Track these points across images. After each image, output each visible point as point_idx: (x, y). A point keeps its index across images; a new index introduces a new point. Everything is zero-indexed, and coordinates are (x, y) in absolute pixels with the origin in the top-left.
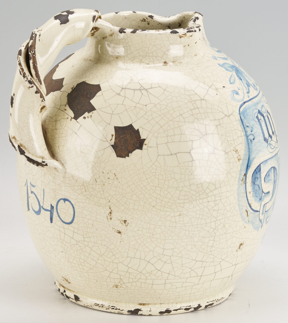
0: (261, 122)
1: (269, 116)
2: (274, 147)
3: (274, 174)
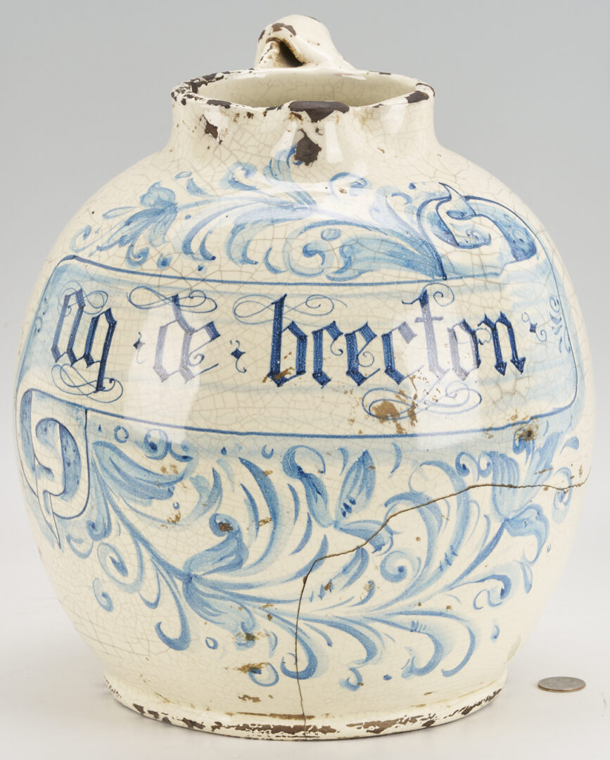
0: (67, 313)
1: (103, 324)
2: (75, 387)
3: (62, 441)
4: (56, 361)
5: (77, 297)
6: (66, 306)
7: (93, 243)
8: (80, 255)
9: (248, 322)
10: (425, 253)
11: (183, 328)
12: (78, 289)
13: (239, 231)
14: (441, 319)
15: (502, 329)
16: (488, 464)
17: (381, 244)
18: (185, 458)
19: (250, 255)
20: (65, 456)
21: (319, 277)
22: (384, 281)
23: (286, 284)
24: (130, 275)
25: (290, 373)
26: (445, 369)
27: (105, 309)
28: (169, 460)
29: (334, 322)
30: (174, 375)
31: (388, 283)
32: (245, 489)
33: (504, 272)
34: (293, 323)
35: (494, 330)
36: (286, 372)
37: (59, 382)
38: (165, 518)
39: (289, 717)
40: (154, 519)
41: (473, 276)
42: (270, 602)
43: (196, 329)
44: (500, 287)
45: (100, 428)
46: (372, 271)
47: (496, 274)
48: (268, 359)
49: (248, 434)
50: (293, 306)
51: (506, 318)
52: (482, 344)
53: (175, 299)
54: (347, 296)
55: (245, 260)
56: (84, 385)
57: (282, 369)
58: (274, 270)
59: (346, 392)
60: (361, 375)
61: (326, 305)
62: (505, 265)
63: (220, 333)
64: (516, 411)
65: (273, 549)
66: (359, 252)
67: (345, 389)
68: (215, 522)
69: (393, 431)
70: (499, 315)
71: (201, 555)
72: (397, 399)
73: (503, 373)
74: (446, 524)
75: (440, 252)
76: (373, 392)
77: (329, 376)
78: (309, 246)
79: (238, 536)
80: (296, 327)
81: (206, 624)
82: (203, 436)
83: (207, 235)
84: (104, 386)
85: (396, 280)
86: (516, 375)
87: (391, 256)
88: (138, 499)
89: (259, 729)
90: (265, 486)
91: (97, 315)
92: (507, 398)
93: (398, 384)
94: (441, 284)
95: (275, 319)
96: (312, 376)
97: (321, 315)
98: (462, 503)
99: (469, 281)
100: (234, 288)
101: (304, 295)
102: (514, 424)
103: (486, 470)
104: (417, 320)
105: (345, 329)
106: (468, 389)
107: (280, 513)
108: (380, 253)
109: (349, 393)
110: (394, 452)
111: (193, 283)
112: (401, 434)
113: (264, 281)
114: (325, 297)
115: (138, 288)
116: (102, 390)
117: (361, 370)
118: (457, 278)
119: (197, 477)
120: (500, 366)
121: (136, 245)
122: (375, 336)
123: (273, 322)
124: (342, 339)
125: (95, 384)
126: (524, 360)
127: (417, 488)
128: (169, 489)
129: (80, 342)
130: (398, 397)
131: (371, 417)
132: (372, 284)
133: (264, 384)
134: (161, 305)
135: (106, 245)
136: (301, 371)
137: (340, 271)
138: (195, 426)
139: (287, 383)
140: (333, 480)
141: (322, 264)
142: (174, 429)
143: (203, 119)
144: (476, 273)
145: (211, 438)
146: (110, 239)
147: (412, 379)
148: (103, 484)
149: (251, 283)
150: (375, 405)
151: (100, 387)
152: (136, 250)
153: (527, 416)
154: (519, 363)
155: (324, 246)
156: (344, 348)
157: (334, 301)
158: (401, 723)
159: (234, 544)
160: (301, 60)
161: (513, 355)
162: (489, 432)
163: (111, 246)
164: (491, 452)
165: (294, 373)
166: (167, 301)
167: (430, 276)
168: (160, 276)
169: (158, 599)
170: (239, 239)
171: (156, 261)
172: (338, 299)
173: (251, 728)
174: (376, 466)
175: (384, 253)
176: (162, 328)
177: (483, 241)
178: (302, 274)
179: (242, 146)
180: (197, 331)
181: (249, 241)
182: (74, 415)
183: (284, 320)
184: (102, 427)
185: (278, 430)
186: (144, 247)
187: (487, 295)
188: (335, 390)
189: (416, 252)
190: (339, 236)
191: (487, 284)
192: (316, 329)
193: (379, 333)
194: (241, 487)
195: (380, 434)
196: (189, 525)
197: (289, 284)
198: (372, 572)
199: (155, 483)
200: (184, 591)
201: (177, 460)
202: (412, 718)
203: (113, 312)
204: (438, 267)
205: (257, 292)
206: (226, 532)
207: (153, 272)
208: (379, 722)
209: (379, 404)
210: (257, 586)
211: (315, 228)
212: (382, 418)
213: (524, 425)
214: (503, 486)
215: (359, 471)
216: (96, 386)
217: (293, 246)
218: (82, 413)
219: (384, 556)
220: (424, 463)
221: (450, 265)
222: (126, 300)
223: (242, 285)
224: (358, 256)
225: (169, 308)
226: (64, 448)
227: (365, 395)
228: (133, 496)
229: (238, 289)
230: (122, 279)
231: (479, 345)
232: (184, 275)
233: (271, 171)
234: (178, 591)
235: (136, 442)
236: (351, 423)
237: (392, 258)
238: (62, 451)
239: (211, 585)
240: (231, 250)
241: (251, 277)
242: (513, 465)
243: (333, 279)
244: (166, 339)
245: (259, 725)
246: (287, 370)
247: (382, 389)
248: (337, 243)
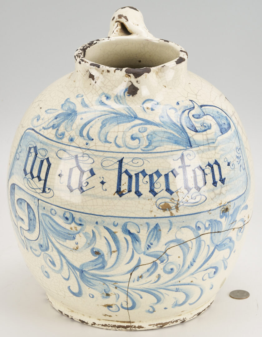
0: (30, 156)
1: (45, 164)
2: (33, 189)
3: (28, 210)
4: (25, 176)
5: (34, 149)
6: (29, 152)
7: (41, 125)
8: (35, 129)
9: (107, 169)
10: (183, 137)
11: (80, 170)
12: (35, 146)
13: (103, 128)
14: (190, 166)
15: (216, 167)
16: (209, 225)
17: (164, 134)
18: (80, 225)
19: (108, 139)
20: (29, 216)
21: (138, 149)
22: (165, 151)
23: (123, 153)
24: (57, 144)
25: (125, 192)
26: (191, 188)
27: (46, 157)
28: (73, 225)
29: (144, 170)
30: (75, 190)
31: (167, 152)
32: (106, 238)
33: (217, 141)
34: (126, 170)
35: (212, 168)
36: (123, 191)
37: (27, 185)
38: (72, 248)
39: (124, 322)
40: (67, 247)
41: (203, 145)
42: (116, 282)
43: (85, 171)
44: (215, 148)
45: (44, 208)
46: (160, 146)
47: (214, 143)
48: (116, 185)
49: (107, 216)
50: (126, 163)
51: (217, 162)
52: (207, 175)
53: (76, 157)
54: (150, 158)
55: (106, 141)
56: (37, 189)
57: (122, 190)
58: (119, 146)
59: (149, 200)
60: (155, 192)
61: (141, 162)
62: (217, 138)
63: (95, 173)
64: (221, 201)
65: (117, 262)
66: (155, 138)
67: (149, 198)
68: (93, 251)
69: (169, 215)
70: (214, 161)
71: (87, 263)
72: (171, 202)
73: (216, 186)
74: (191, 250)
75: (189, 135)
76: (161, 199)
77: (142, 193)
78: (133, 135)
79: (103, 257)
80: (128, 172)
81: (89, 289)
82: (88, 216)
83: (90, 128)
84: (46, 191)
85: (170, 150)
86: (221, 186)
87: (169, 139)
88: (60, 239)
89: (112, 327)
90: (114, 238)
91: (43, 159)
92: (217, 196)
93: (171, 195)
94: (190, 150)
95: (119, 168)
96: (134, 193)
97: (138, 167)
98: (198, 241)
99: (202, 148)
100: (101, 154)
101: (131, 158)
102: (220, 207)
103: (208, 227)
104: (179, 167)
105: (149, 173)
106: (201, 195)
107: (121, 249)
108: (164, 138)
109: (150, 200)
110: (169, 224)
111: (84, 150)
112: (172, 216)
113: (114, 151)
114: (140, 159)
115: (60, 150)
116: (45, 192)
117: (155, 190)
118: (197, 147)
119: (86, 233)
120: (215, 183)
121: (60, 129)
122: (162, 175)
123: (118, 169)
124: (147, 177)
125: (42, 189)
126: (225, 179)
127: (179, 237)
128: (74, 237)
129: (35, 170)
130: (171, 201)
131: (159, 210)
132: (160, 152)
133: (114, 196)
134: (70, 159)
135: (46, 127)
136: (130, 191)
137: (147, 147)
138: (85, 212)
139: (124, 195)
140: (143, 235)
141: (139, 144)
142: (75, 213)
143: (88, 71)
144: (205, 144)
145: (92, 217)
146: (48, 125)
147: (177, 193)
148: (45, 231)
149: (109, 152)
150: (161, 204)
151: (44, 191)
152: (60, 132)
153: (226, 202)
154: (223, 181)
155: (140, 135)
156: (148, 180)
157: (144, 160)
158: (171, 323)
159: (101, 260)
160: (130, 32)
161: (220, 177)
162: (210, 212)
163: (49, 128)
164: (210, 220)
165: (127, 191)
166: (73, 157)
167: (185, 147)
168: (70, 146)
169: (69, 278)
170: (103, 131)
171: (68, 138)
172: (146, 159)
173: (108, 326)
174: (161, 229)
175: (165, 138)
176: (70, 169)
177: (208, 128)
178: (130, 148)
179: (105, 85)
180: (85, 172)
181: (108, 132)
182: (33, 200)
183: (123, 169)
184: (45, 208)
185: (120, 215)
186: (63, 131)
187: (209, 153)
188: (144, 199)
189: (179, 136)
190: (146, 130)
191: (210, 148)
192: (136, 173)
193: (163, 174)
194: (104, 238)
195: (163, 216)
196: (82, 251)
197: (125, 153)
198: (159, 271)
199: (68, 233)
200: (80, 276)
201: (77, 225)
202: (176, 320)
203: (50, 159)
204: (188, 143)
205: (111, 156)
206: (98, 255)
207: (67, 144)
208: (162, 323)
209: (163, 204)
210: (111, 276)
211: (136, 127)
212: (164, 210)
213: (224, 206)
214: (215, 232)
215: (154, 232)
216: (42, 190)
217: (127, 135)
218: (36, 200)
219: (164, 265)
220: (182, 227)
221: (194, 141)
222: (55, 154)
223: (104, 152)
224: (155, 140)
225: (74, 161)
226: (29, 213)
227: (157, 201)
228: (58, 237)
229: (103, 154)
230: (54, 145)
231: (206, 175)
232: (80, 146)
233: (117, 98)
234: (78, 276)
235: (60, 216)
236: (151, 212)
237: (169, 140)
238: (28, 213)
239: (91, 275)
240: (100, 136)
241: (109, 149)
242: (220, 223)
243: (144, 150)
244: (72, 174)
245: (111, 325)
246: (124, 190)
247: (164, 198)
248: (145, 134)
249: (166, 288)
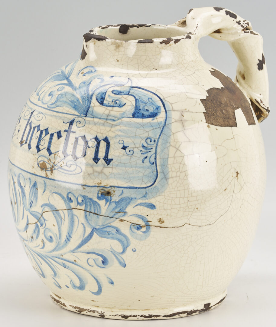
9: (25, 118)
10: (84, 104)
14: (74, 132)
15: (103, 144)
16: (82, 201)
17: (71, 97)
21: (45, 105)
26: (68, 154)
29: (40, 124)
33: (120, 120)
34: (31, 122)
35: (98, 143)
36: (23, 142)
41: (100, 118)
44: (112, 126)
46: (61, 106)
47: (113, 120)
48: (22, 135)
50: (34, 115)
51: (108, 140)
52: (89, 148)
54: (48, 115)
57: (23, 140)
58: (39, 99)
60: (39, 148)
61: (41, 117)
62: (123, 117)
64: (101, 181)
67: (34, 153)
70: (105, 137)
72: (48, 162)
73: (96, 163)
74: (64, 222)
75: (92, 105)
76: (41, 157)
78: (52, 92)
80: (31, 124)
86: (104, 165)
87: (71, 102)
90: (15, 188)
92: (96, 174)
93: (49, 156)
94: (82, 118)
96: (28, 145)
97: (38, 121)
98: (70, 214)
99: (96, 120)
101: (38, 111)
102: (99, 187)
103: (81, 203)
104: (65, 131)
105: (41, 129)
106: (77, 165)
107: (18, 201)
108: (69, 100)
109: (34, 155)
110: (44, 185)
112: (47, 177)
114: (42, 114)
118: (91, 117)
120: (96, 159)
122: (49, 133)
123: (28, 120)
124: (39, 132)
126: (112, 160)
127: (52, 203)
130: (48, 161)
131: (38, 168)
132: (57, 112)
133: (19, 145)
136: (26, 143)
137: (52, 104)
139: (23, 146)
140: (27, 191)
141: (49, 100)
147: (54, 155)
149: (33, 103)
153: (108, 185)
154: (108, 161)
155: (56, 93)
157: (44, 116)
158: (88, 311)
161: (105, 156)
162: (84, 187)
164: (84, 196)
167: (80, 114)
174: (38, 189)
178: (43, 103)
187: (102, 127)
188: (31, 153)
189: (81, 103)
191: (105, 123)
192: (35, 126)
194: (12, 187)
195: (40, 175)
197: (38, 106)
198: (42, 235)
202: (93, 311)
204: (86, 111)
205: (31, 107)
208: (80, 308)
209: (42, 162)
211: (59, 86)
212: (42, 169)
213: (105, 188)
214: (90, 212)
215: (33, 189)
219: (44, 229)
220: (54, 192)
221: (92, 111)
236: (33, 168)
237: (71, 103)
242: (97, 205)
243: (48, 107)
247: (44, 156)
248: (59, 93)
249: (53, 258)
